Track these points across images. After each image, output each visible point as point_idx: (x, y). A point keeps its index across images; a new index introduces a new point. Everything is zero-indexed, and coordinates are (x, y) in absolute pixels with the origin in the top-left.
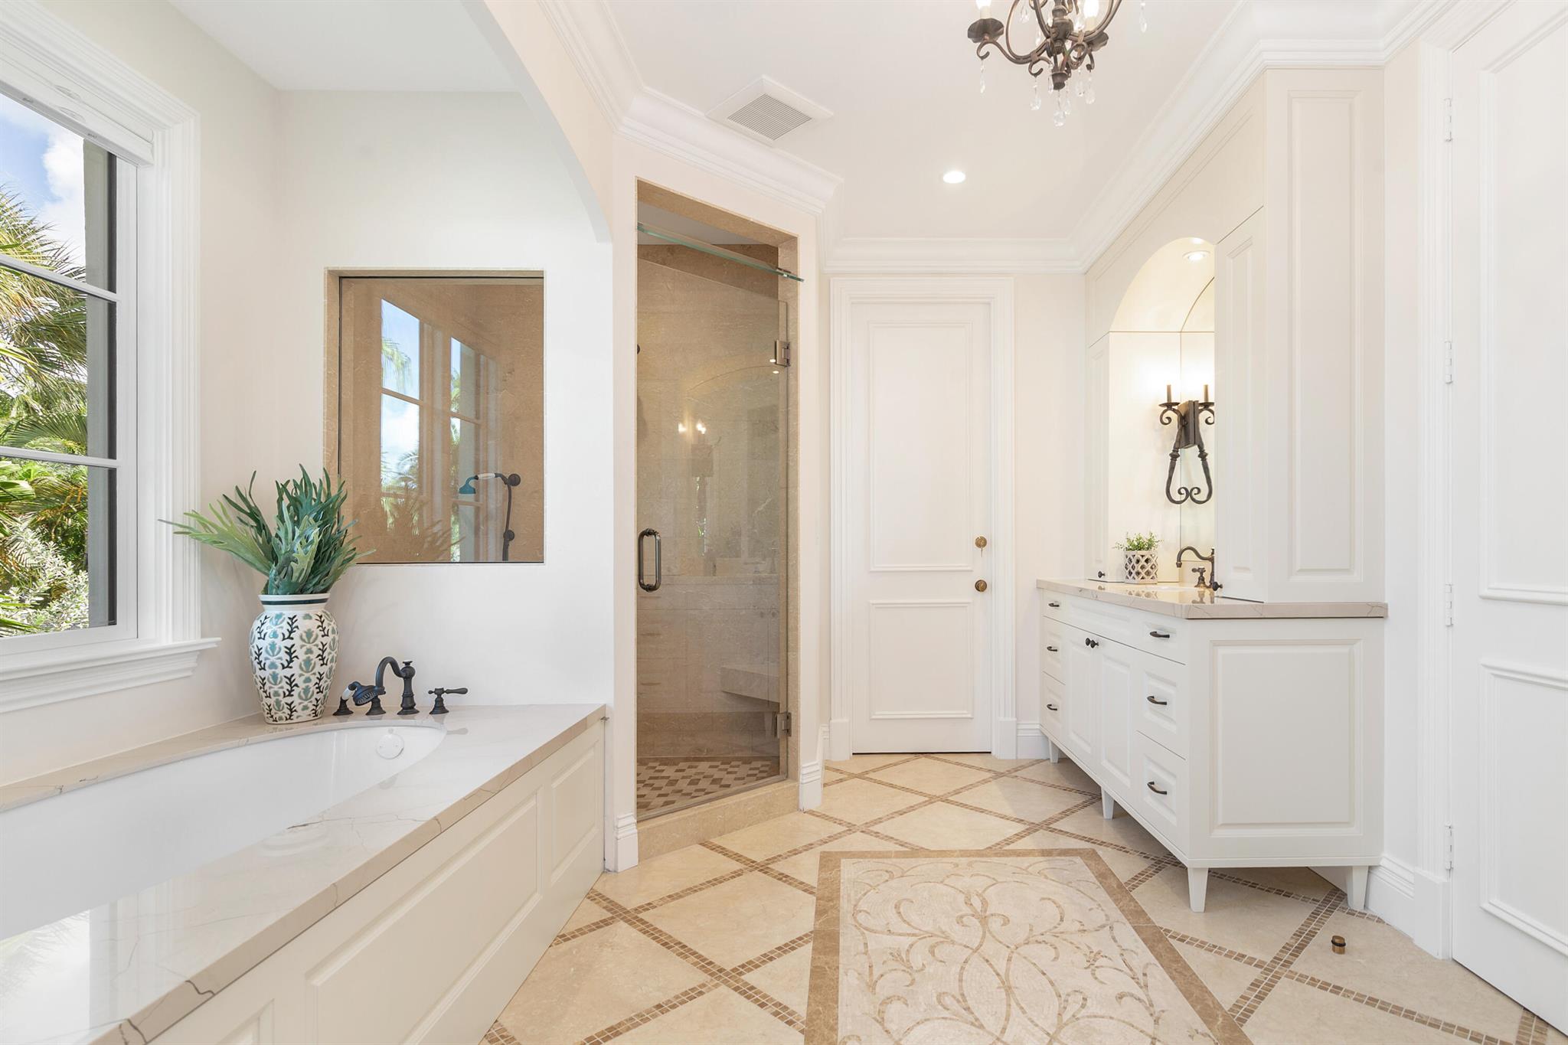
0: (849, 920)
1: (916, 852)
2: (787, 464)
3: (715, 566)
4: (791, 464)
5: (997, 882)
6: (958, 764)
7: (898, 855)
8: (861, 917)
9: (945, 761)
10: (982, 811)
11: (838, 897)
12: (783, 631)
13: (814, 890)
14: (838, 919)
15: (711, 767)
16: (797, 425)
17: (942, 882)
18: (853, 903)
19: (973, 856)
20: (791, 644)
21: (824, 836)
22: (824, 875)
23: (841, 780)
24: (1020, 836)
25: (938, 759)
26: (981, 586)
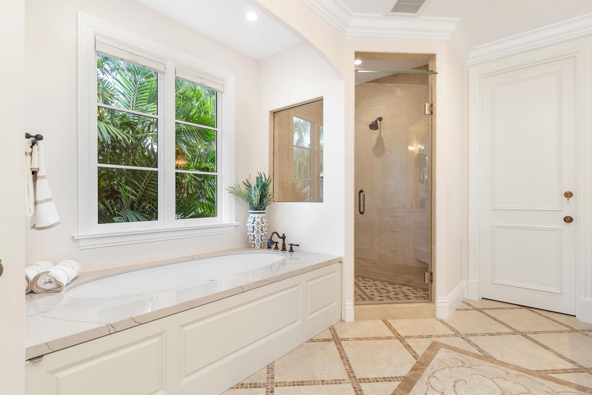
0: (426, 379)
1: (486, 357)
2: (432, 159)
5: (530, 393)
6: (546, 317)
7: (475, 356)
8: (432, 380)
9: (539, 314)
10: (547, 348)
11: (427, 366)
13: (418, 358)
14: (420, 376)
15: (408, 289)
17: (491, 379)
18: (433, 371)
19: (522, 372)
20: (433, 241)
21: (440, 333)
22: (428, 352)
23: (467, 309)
24: (566, 371)
25: (534, 312)
26: (568, 220)
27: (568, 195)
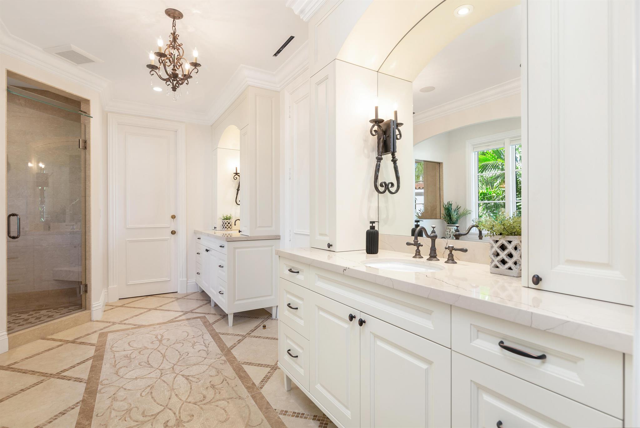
0: (109, 350)
1: (140, 326)
2: (85, 188)
3: (49, 227)
4: (87, 187)
5: (169, 330)
6: (163, 297)
7: (132, 328)
8: (114, 349)
9: (159, 297)
10: (169, 311)
11: (105, 345)
12: (84, 253)
13: (96, 345)
14: (104, 351)
15: (47, 312)
16: (90, 172)
17: (148, 334)
18: (111, 345)
19: (161, 324)
20: (87, 257)
21: (102, 328)
22: (100, 339)
23: (112, 309)
24: (180, 316)
25: (156, 297)
26: (173, 233)
27: (173, 217)
